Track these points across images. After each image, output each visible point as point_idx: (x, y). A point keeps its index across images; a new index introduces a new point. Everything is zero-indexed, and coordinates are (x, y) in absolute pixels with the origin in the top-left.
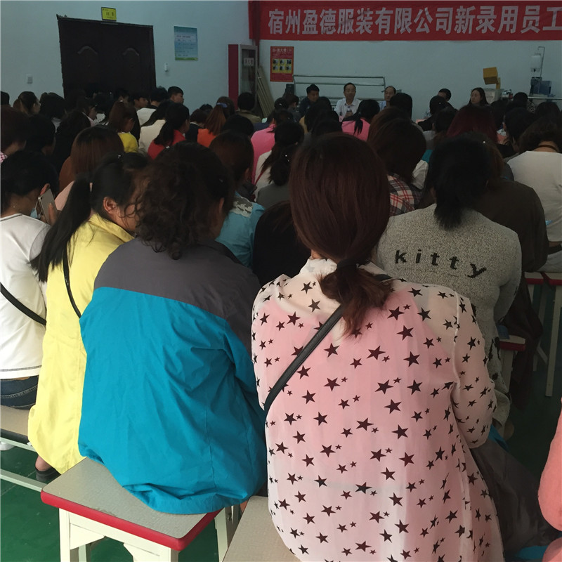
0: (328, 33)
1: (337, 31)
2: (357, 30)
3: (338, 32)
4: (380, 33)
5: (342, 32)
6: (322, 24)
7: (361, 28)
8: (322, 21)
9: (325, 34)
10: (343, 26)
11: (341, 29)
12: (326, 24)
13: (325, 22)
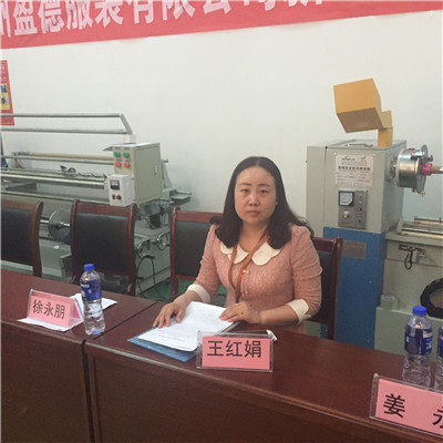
0: (52, 31)
1: (66, 24)
2: (98, 20)
3: (68, 27)
4: (137, 21)
5: (75, 27)
6: (41, 14)
7: (103, 14)
8: (41, 8)
9: (49, 32)
10: (75, 14)
11: (72, 21)
12: (48, 14)
13: (45, 10)
